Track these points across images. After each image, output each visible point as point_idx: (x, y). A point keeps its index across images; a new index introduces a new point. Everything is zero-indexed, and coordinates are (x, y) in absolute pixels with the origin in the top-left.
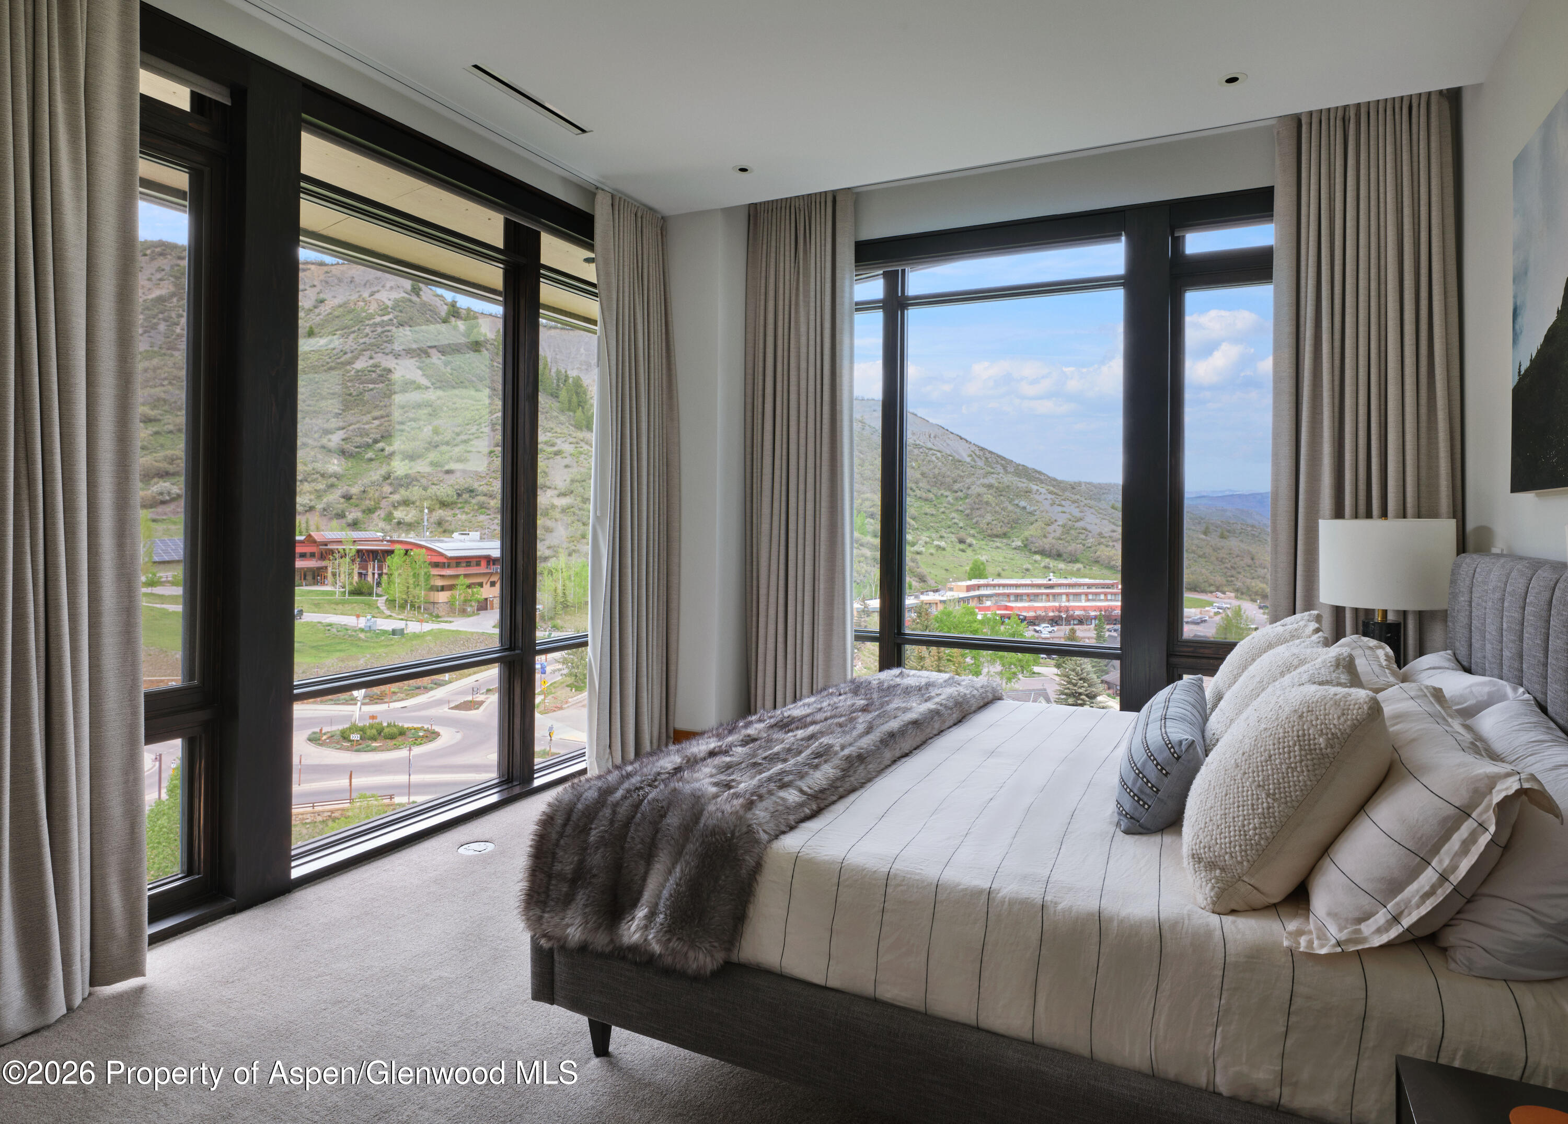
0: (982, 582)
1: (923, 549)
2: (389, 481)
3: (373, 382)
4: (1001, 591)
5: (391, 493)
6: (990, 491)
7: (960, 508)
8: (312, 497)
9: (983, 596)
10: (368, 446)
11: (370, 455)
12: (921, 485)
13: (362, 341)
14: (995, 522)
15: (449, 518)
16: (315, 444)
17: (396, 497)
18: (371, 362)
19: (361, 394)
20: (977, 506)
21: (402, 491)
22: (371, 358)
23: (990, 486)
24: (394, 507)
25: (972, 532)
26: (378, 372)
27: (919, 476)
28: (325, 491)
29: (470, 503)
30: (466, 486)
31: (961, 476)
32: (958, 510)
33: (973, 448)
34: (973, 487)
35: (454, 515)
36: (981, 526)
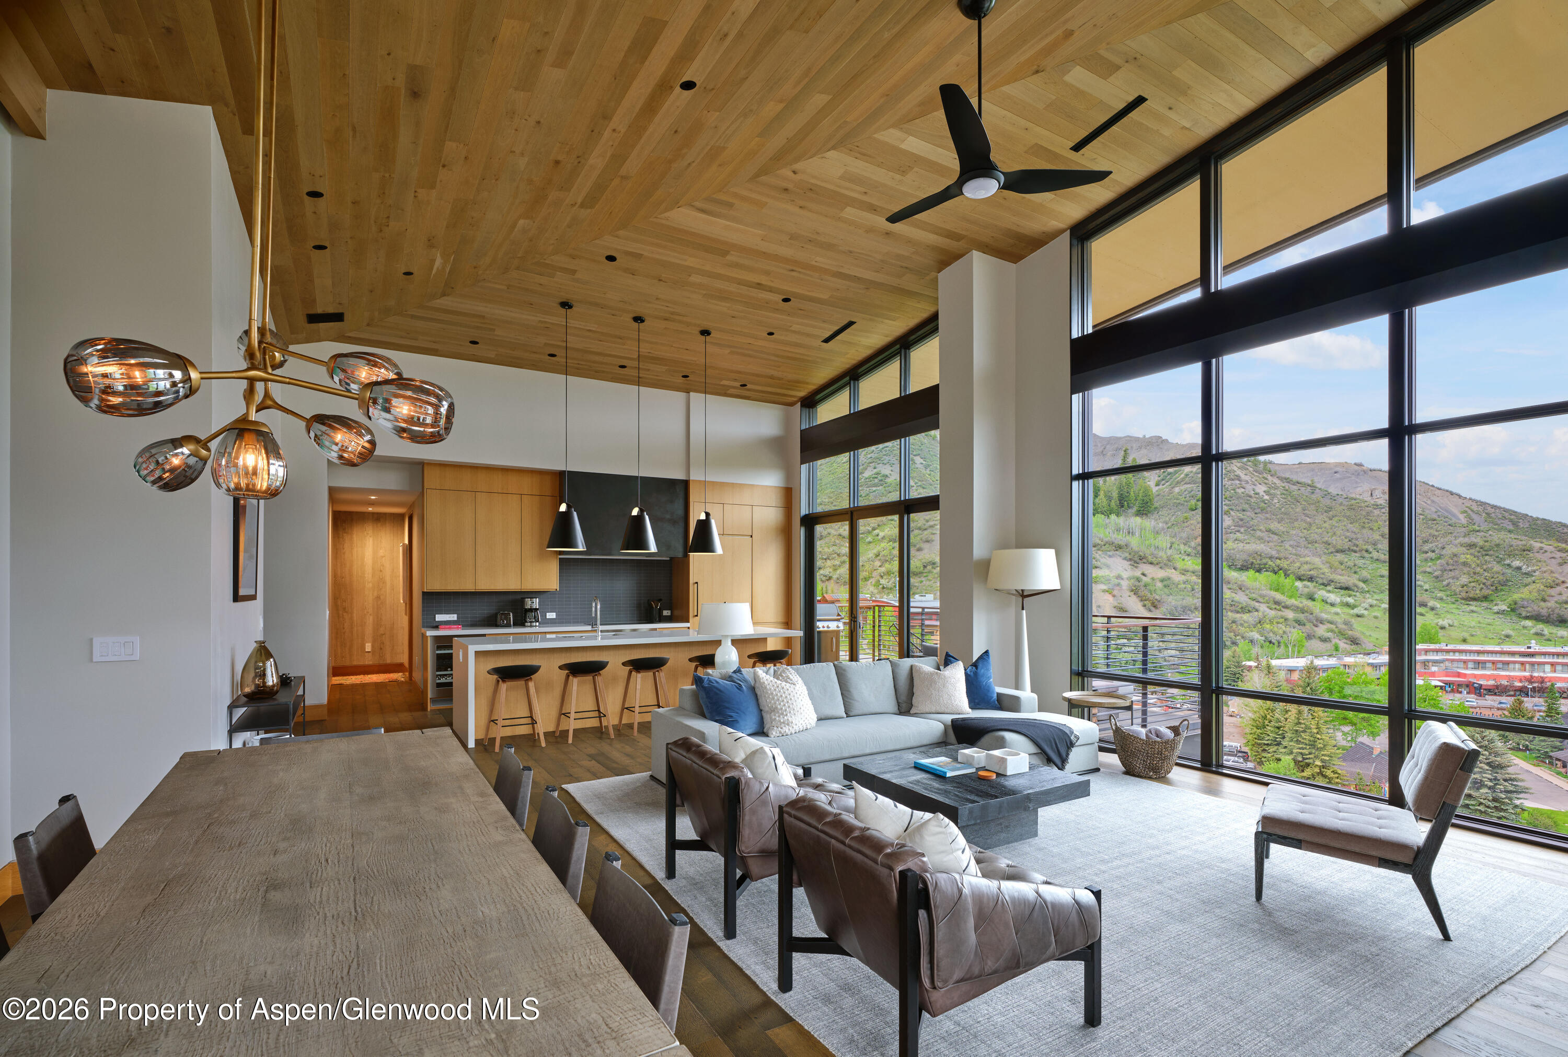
0: (1432, 646)
1: (1366, 613)
2: (879, 558)
3: (875, 485)
4: (1457, 656)
5: (880, 566)
6: (1472, 551)
7: (1428, 570)
8: (831, 570)
9: (1428, 661)
10: (869, 532)
11: (870, 539)
12: (1379, 546)
13: (869, 456)
14: (1473, 584)
15: (917, 584)
16: (835, 533)
17: (883, 569)
18: (875, 471)
19: (868, 495)
20: (1451, 567)
21: (887, 565)
22: (875, 468)
23: (1471, 546)
24: (882, 577)
25: (1440, 595)
26: (880, 478)
27: (1378, 537)
28: (840, 566)
29: (932, 572)
30: (930, 560)
31: (1433, 536)
32: (1425, 572)
33: (1468, 504)
34: (1448, 547)
35: (921, 582)
36: (1453, 588)
